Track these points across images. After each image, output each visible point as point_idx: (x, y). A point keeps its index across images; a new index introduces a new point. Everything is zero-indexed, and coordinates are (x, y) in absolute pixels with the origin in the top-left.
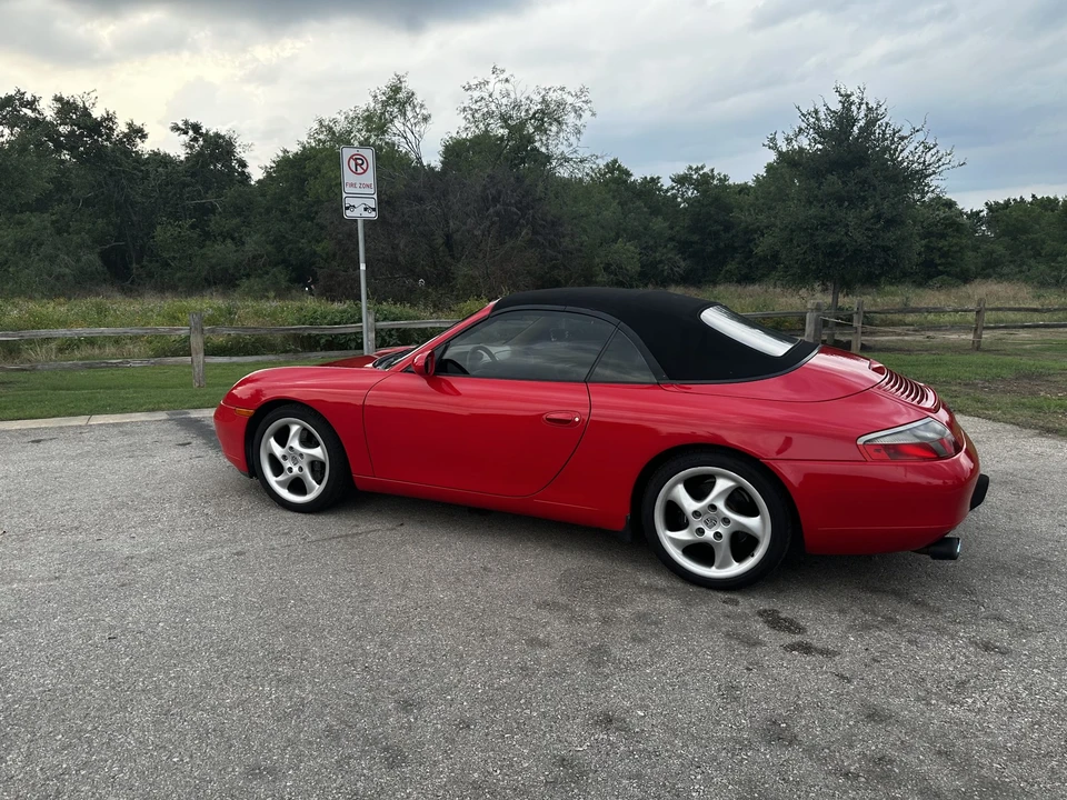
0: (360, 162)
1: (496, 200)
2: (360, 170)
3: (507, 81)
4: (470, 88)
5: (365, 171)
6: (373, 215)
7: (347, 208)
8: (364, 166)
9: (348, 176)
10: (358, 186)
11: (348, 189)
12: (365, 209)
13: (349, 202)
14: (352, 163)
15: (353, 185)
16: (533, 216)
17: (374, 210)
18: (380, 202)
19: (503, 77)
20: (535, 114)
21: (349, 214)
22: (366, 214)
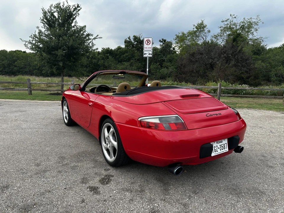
0: (148, 41)
1: (225, 53)
2: (148, 44)
3: (235, 17)
4: (223, 22)
5: (150, 44)
6: (151, 56)
7: (144, 54)
8: (150, 43)
9: (145, 46)
10: (147, 48)
11: (145, 49)
12: (149, 54)
13: (145, 52)
14: (147, 42)
15: (146, 48)
16: (237, 58)
17: (151, 54)
18: (153, 52)
19: (234, 17)
20: (241, 26)
21: (145, 56)
22: (149, 56)
